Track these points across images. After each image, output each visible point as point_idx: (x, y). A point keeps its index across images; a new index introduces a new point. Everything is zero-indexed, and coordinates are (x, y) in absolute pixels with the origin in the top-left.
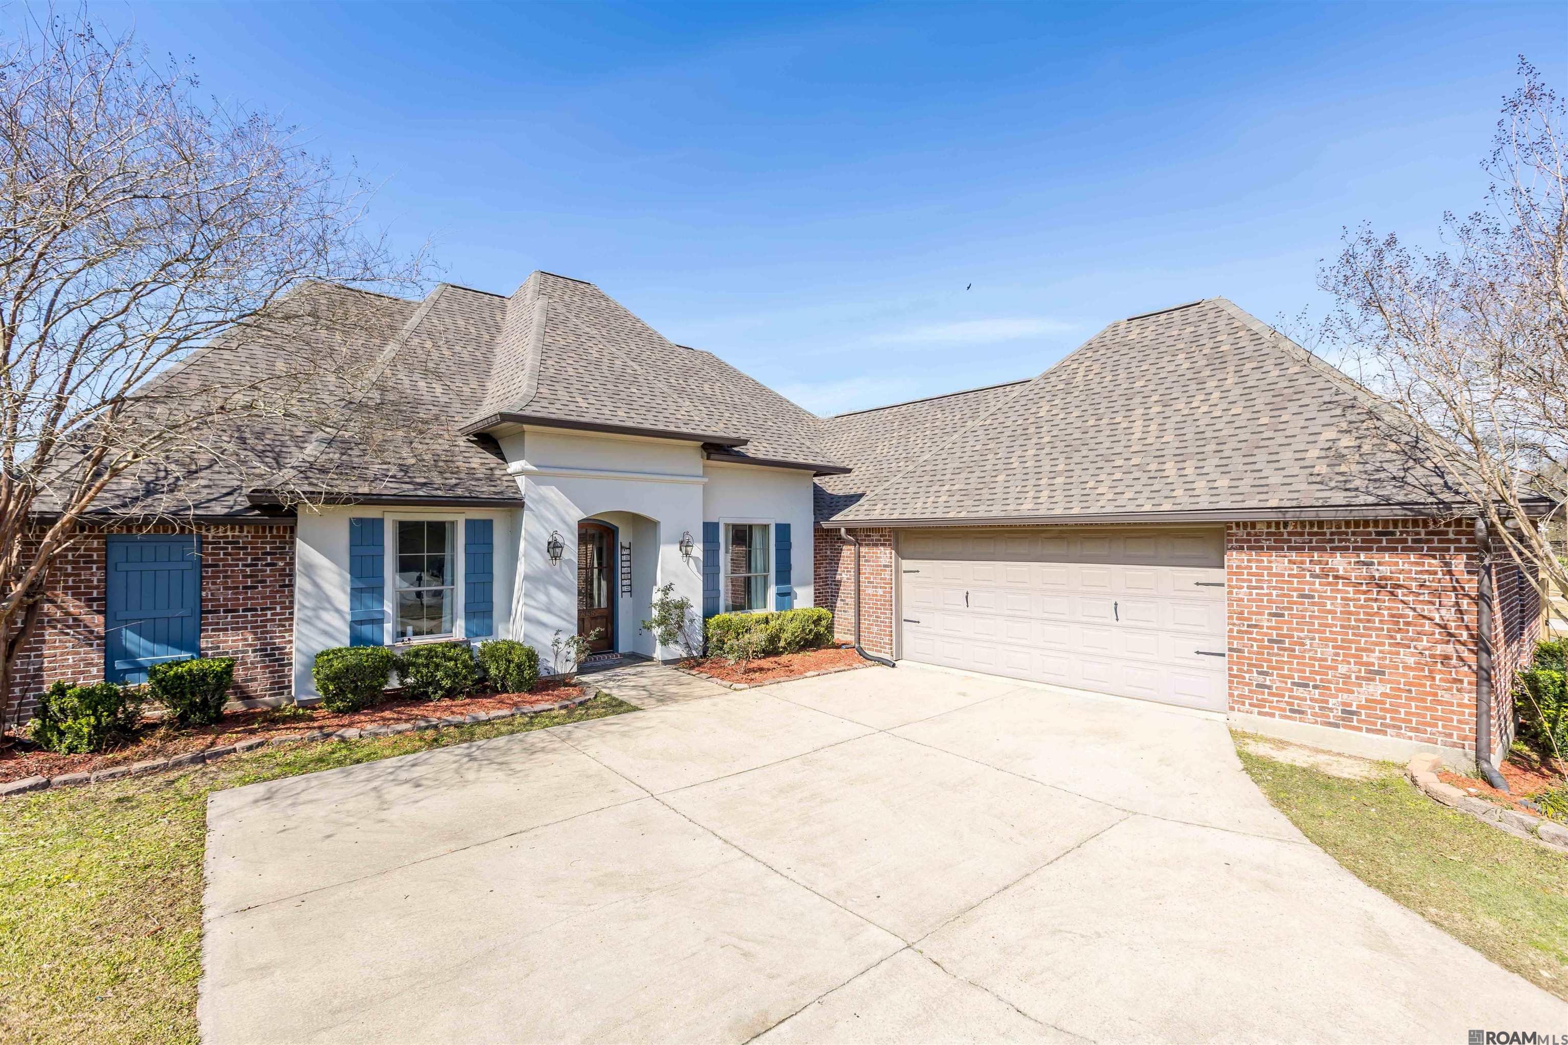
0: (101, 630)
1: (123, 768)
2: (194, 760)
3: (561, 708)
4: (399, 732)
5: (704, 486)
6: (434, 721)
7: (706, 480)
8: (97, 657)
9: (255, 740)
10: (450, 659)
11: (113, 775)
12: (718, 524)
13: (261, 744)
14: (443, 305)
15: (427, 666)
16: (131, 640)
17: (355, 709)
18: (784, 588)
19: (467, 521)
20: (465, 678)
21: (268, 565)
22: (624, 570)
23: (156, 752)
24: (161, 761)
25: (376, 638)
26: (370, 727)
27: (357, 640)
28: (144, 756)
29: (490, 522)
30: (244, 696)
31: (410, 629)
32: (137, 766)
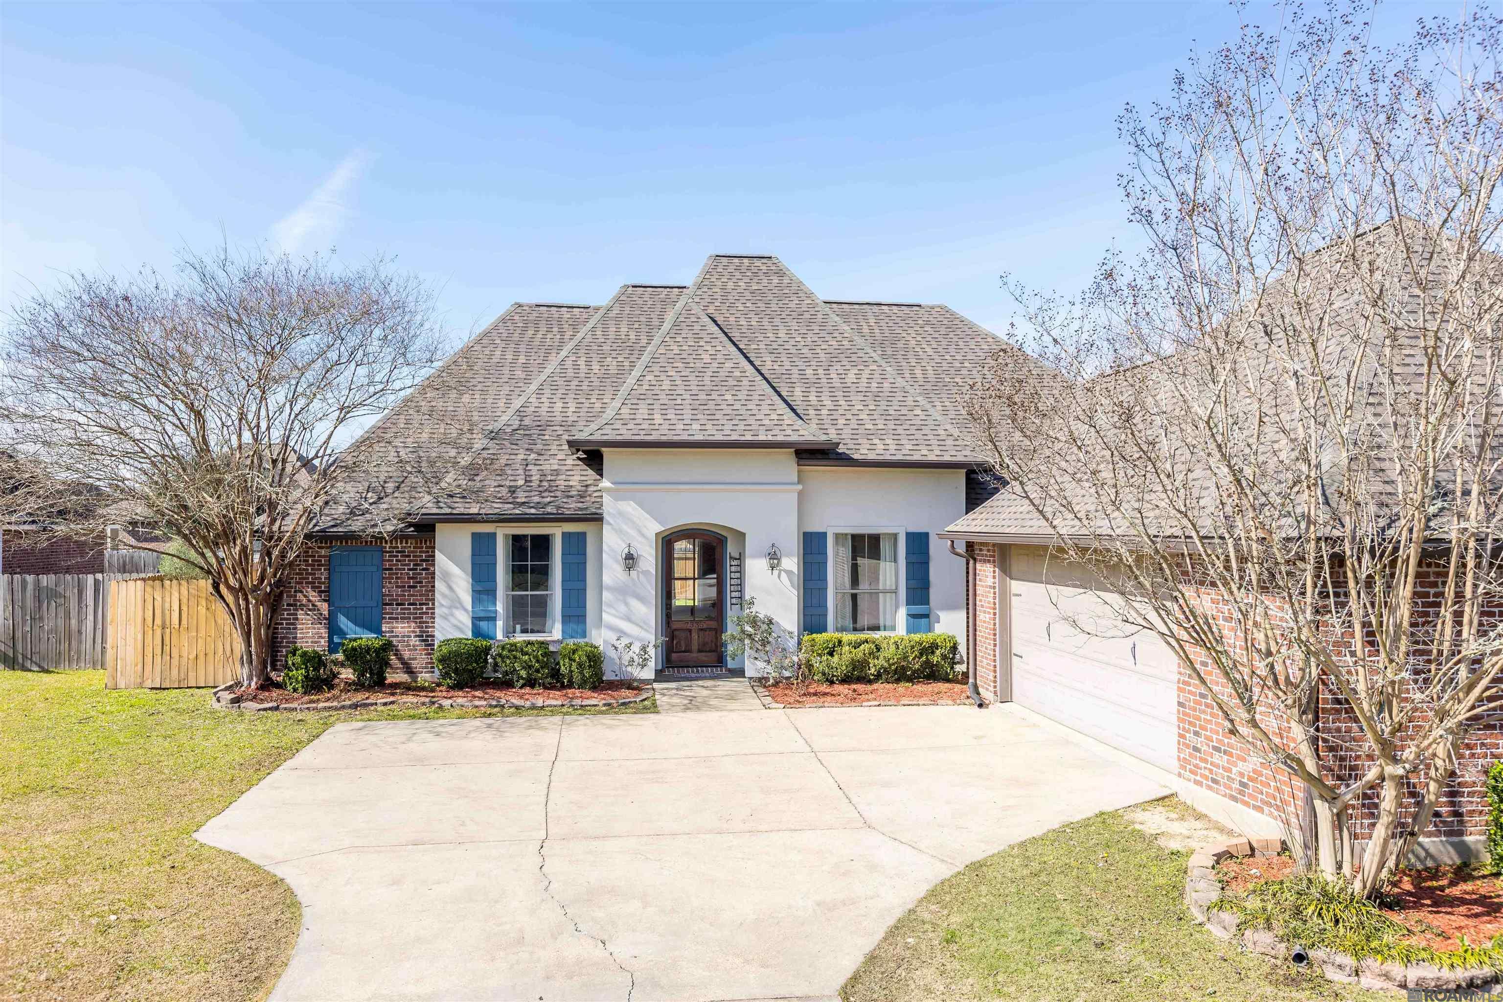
0: (326, 613)
1: (314, 705)
2: (350, 707)
3: (605, 705)
4: (477, 707)
5: (800, 494)
6: (503, 701)
7: (800, 487)
8: (324, 632)
9: (392, 699)
10: (526, 654)
11: (308, 709)
12: (825, 534)
13: (392, 703)
14: (616, 311)
15: (508, 657)
16: (343, 622)
17: (459, 686)
18: (918, 609)
19: (564, 534)
20: (537, 671)
21: (423, 569)
22: (733, 582)
23: (335, 698)
24: (335, 704)
25: (491, 633)
26: (460, 701)
27: (477, 632)
28: (328, 700)
29: (583, 535)
30: (409, 670)
31: (518, 627)
32: (321, 705)
